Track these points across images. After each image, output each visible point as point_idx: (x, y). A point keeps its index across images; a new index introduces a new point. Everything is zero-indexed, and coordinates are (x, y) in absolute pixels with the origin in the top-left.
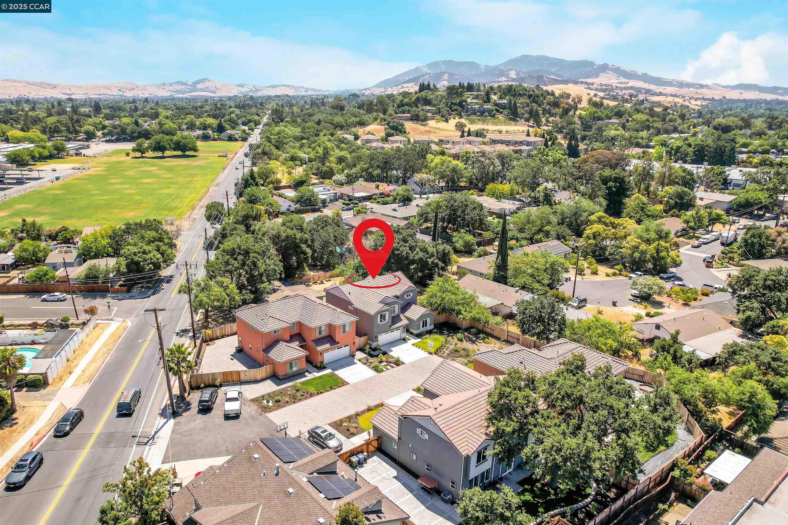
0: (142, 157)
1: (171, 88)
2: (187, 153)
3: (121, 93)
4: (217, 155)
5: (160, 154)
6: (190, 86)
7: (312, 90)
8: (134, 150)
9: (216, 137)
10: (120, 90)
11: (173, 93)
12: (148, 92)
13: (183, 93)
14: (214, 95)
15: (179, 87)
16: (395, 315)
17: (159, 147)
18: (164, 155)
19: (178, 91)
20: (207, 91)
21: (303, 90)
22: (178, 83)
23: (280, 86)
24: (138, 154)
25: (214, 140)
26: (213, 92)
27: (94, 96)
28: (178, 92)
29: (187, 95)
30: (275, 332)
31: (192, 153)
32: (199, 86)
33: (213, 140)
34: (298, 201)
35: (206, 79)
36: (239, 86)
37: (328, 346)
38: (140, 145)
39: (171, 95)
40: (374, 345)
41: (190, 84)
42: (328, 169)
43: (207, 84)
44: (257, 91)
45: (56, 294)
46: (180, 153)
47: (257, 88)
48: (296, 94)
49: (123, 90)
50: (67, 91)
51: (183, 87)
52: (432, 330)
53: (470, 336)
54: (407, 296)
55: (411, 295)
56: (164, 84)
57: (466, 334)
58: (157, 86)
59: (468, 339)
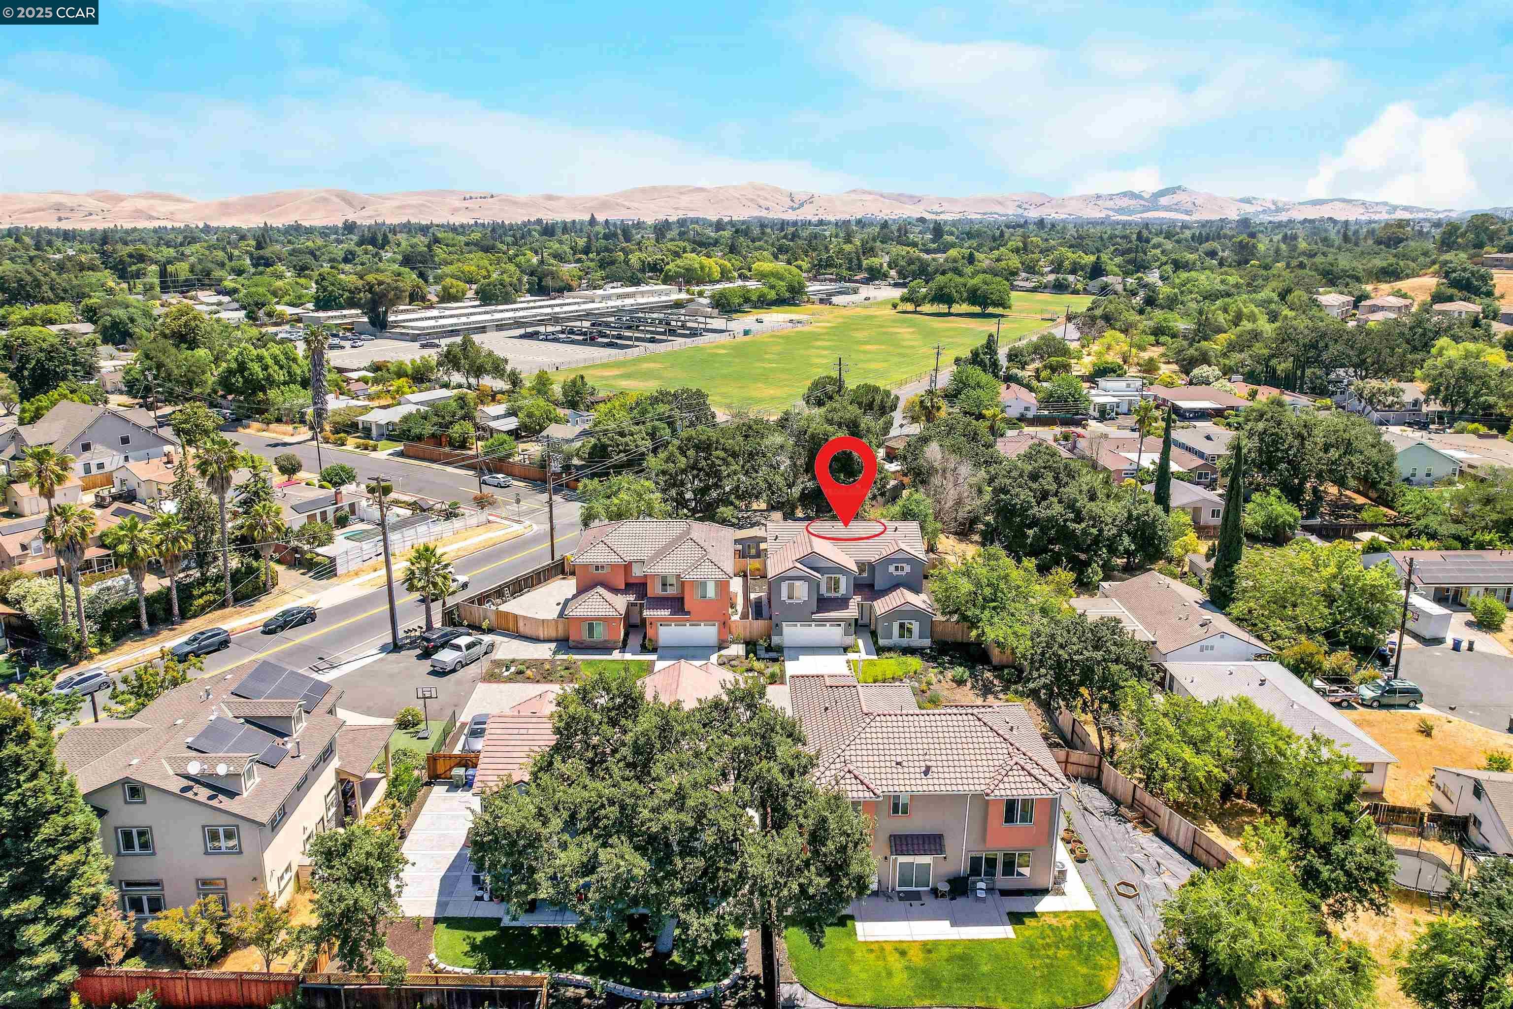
0: (915, 312)
1: (1110, 204)
2: (990, 310)
3: (1020, 211)
4: (1039, 317)
5: (943, 308)
6: (1146, 200)
7: (1405, 209)
8: (904, 299)
9: (1080, 286)
10: (1020, 206)
11: (1111, 213)
12: (1066, 210)
13: (1130, 212)
14: (1186, 218)
15: (1125, 202)
16: (839, 595)
17: (942, 297)
18: (952, 310)
19: (1123, 209)
20: (1176, 210)
21: (1384, 209)
22: (1125, 194)
23: (1332, 201)
24: (910, 307)
25: (1076, 292)
26: (1188, 212)
27: (974, 216)
28: (1120, 211)
29: (1136, 218)
30: (597, 568)
31: (999, 311)
32: (1163, 201)
33: (1073, 293)
34: (1048, 400)
35: (1179, 188)
36: (1242, 201)
37: (665, 613)
38: (913, 291)
39: (1108, 217)
40: (775, 640)
41: (1147, 196)
42: (1196, 353)
43: (1180, 197)
44: (1278, 210)
45: (500, 476)
46: (977, 309)
47: (1280, 205)
48: (1364, 218)
49: (1026, 205)
50: (936, 208)
51: (1133, 202)
52: (923, 649)
53: (996, 682)
54: (897, 568)
55: (907, 568)
56: (1099, 197)
57: (988, 675)
58: (1086, 199)
59: (984, 685)
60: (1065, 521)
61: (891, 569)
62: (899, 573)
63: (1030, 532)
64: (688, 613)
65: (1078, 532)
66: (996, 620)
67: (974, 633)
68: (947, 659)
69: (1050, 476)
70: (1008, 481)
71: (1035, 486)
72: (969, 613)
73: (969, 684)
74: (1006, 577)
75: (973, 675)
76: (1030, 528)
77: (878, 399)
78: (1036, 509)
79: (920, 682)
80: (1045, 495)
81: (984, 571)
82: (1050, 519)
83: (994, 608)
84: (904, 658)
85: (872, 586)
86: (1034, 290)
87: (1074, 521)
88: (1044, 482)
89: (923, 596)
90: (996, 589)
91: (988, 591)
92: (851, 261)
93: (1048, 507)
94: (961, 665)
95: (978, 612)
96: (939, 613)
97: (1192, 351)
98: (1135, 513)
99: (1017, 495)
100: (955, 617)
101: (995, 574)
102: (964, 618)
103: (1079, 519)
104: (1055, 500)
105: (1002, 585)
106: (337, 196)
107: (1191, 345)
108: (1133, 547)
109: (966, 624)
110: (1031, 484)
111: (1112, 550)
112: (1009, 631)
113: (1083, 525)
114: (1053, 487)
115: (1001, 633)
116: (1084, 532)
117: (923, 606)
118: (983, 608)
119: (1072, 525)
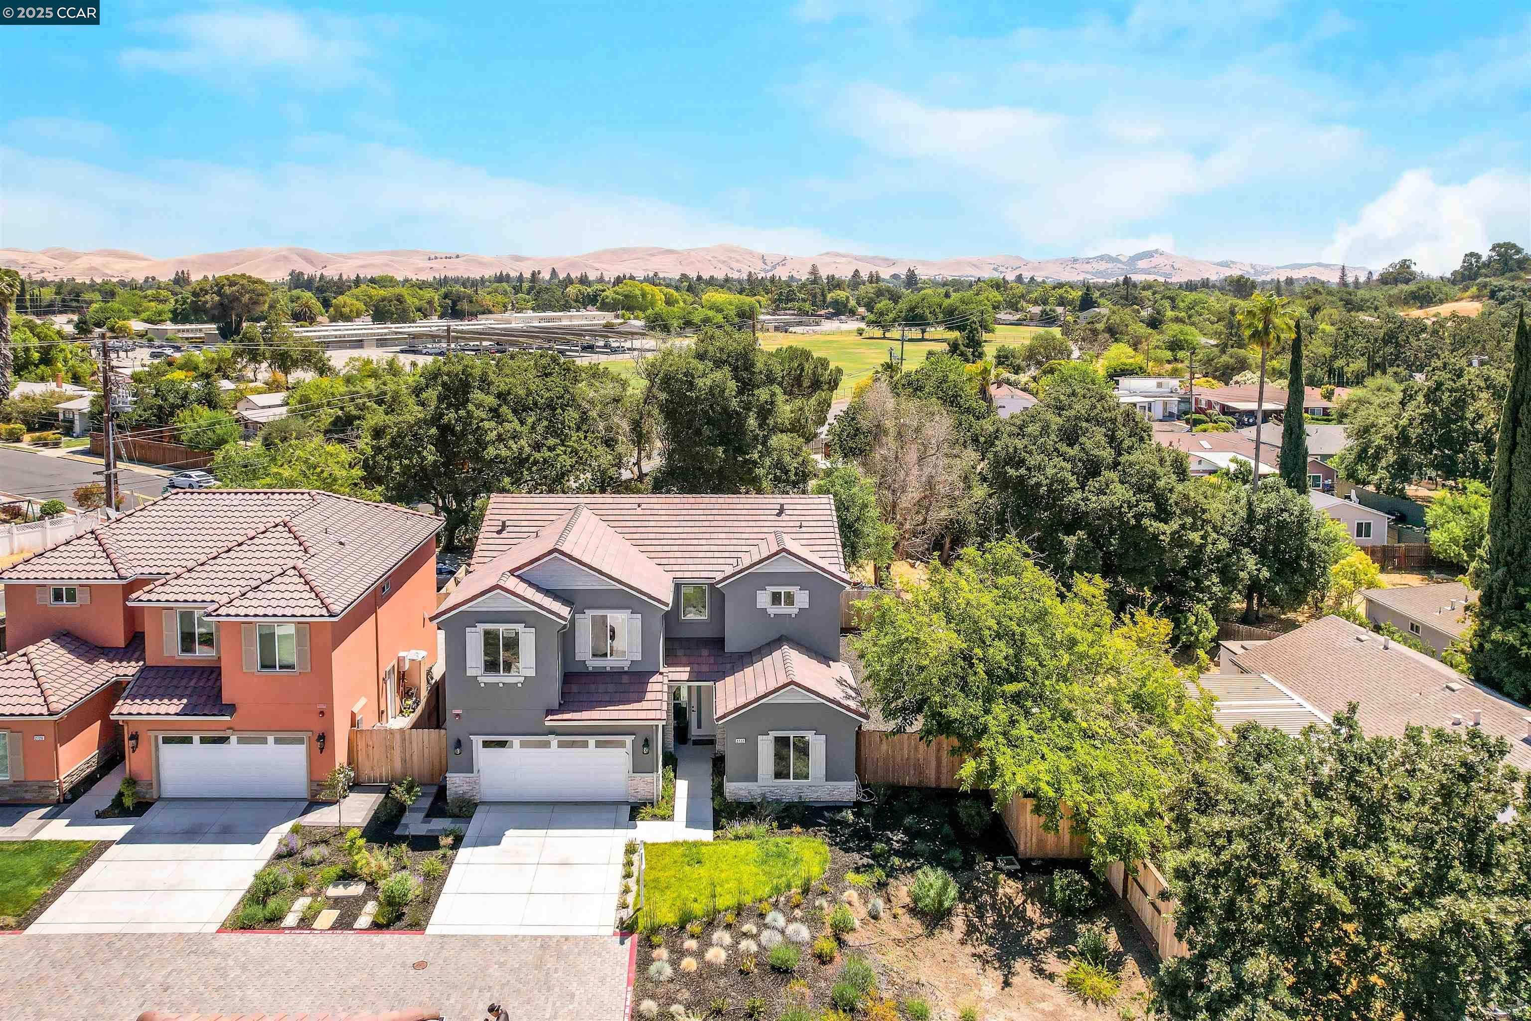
0: (883, 338)
1: (1088, 267)
3: (996, 274)
5: (916, 334)
6: (1123, 263)
10: (995, 269)
11: (1089, 277)
12: (1043, 273)
13: (1106, 275)
15: (1103, 265)
16: (621, 664)
17: (914, 319)
19: (1101, 272)
20: (1155, 273)
22: (1101, 258)
28: (1098, 273)
32: (1141, 264)
35: (1156, 251)
36: (1219, 264)
37: (176, 709)
38: (880, 313)
40: (455, 783)
41: (1124, 260)
43: (1157, 260)
49: (1001, 269)
51: (1110, 265)
52: (838, 808)
53: (1033, 912)
54: (776, 598)
55: (802, 599)
56: (1075, 260)
57: (1009, 888)
58: (1063, 262)
59: (1001, 925)
60: (1139, 517)
61: (763, 599)
62: (783, 609)
63: (1070, 541)
64: (231, 709)
65: (1165, 539)
66: (1023, 729)
67: (968, 769)
68: (898, 837)
69: (1099, 434)
70: (1019, 443)
71: (1072, 452)
72: (953, 712)
73: (959, 922)
74: (1041, 616)
75: (968, 894)
76: (1070, 530)
77: (808, 367)
78: (1078, 495)
79: (813, 921)
80: (1092, 469)
81: (987, 599)
82: (1108, 513)
83: (1017, 698)
84: (781, 839)
85: (718, 643)
86: (1019, 323)
87: (1155, 517)
88: (1089, 444)
89: (841, 669)
90: (1018, 643)
91: (1000, 651)
92: (814, 296)
93: (1102, 492)
94: (935, 860)
95: (975, 708)
96: (876, 713)
97: (1225, 358)
98: (1259, 511)
99: (1040, 468)
100: (918, 724)
101: (1015, 609)
102: (944, 726)
103: (1163, 514)
104: (1113, 475)
105: (1034, 638)
106: (299, 255)
107: (1223, 351)
108: (1265, 573)
109: (949, 742)
110: (1063, 448)
111: (1228, 578)
112: (1065, 765)
113: (1174, 525)
114: (1107, 454)
115: (1039, 768)
116: (1178, 540)
117: (836, 693)
118: (989, 698)
119: (1153, 526)
